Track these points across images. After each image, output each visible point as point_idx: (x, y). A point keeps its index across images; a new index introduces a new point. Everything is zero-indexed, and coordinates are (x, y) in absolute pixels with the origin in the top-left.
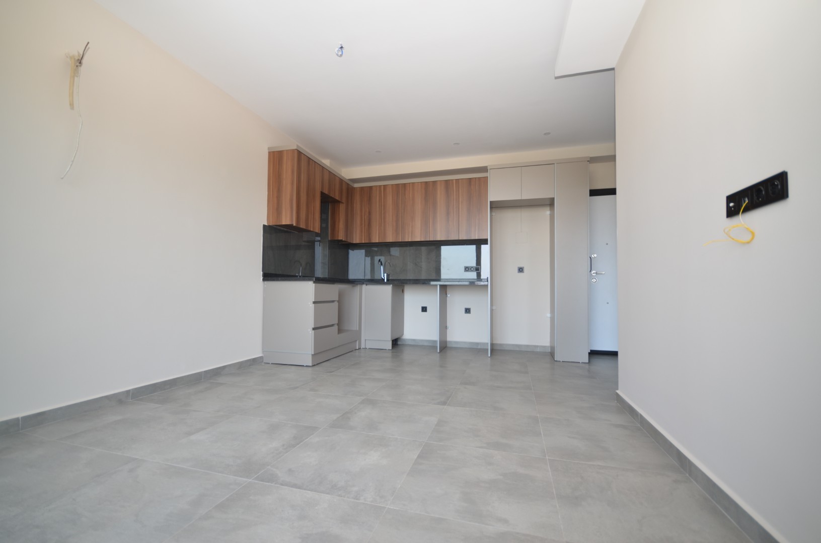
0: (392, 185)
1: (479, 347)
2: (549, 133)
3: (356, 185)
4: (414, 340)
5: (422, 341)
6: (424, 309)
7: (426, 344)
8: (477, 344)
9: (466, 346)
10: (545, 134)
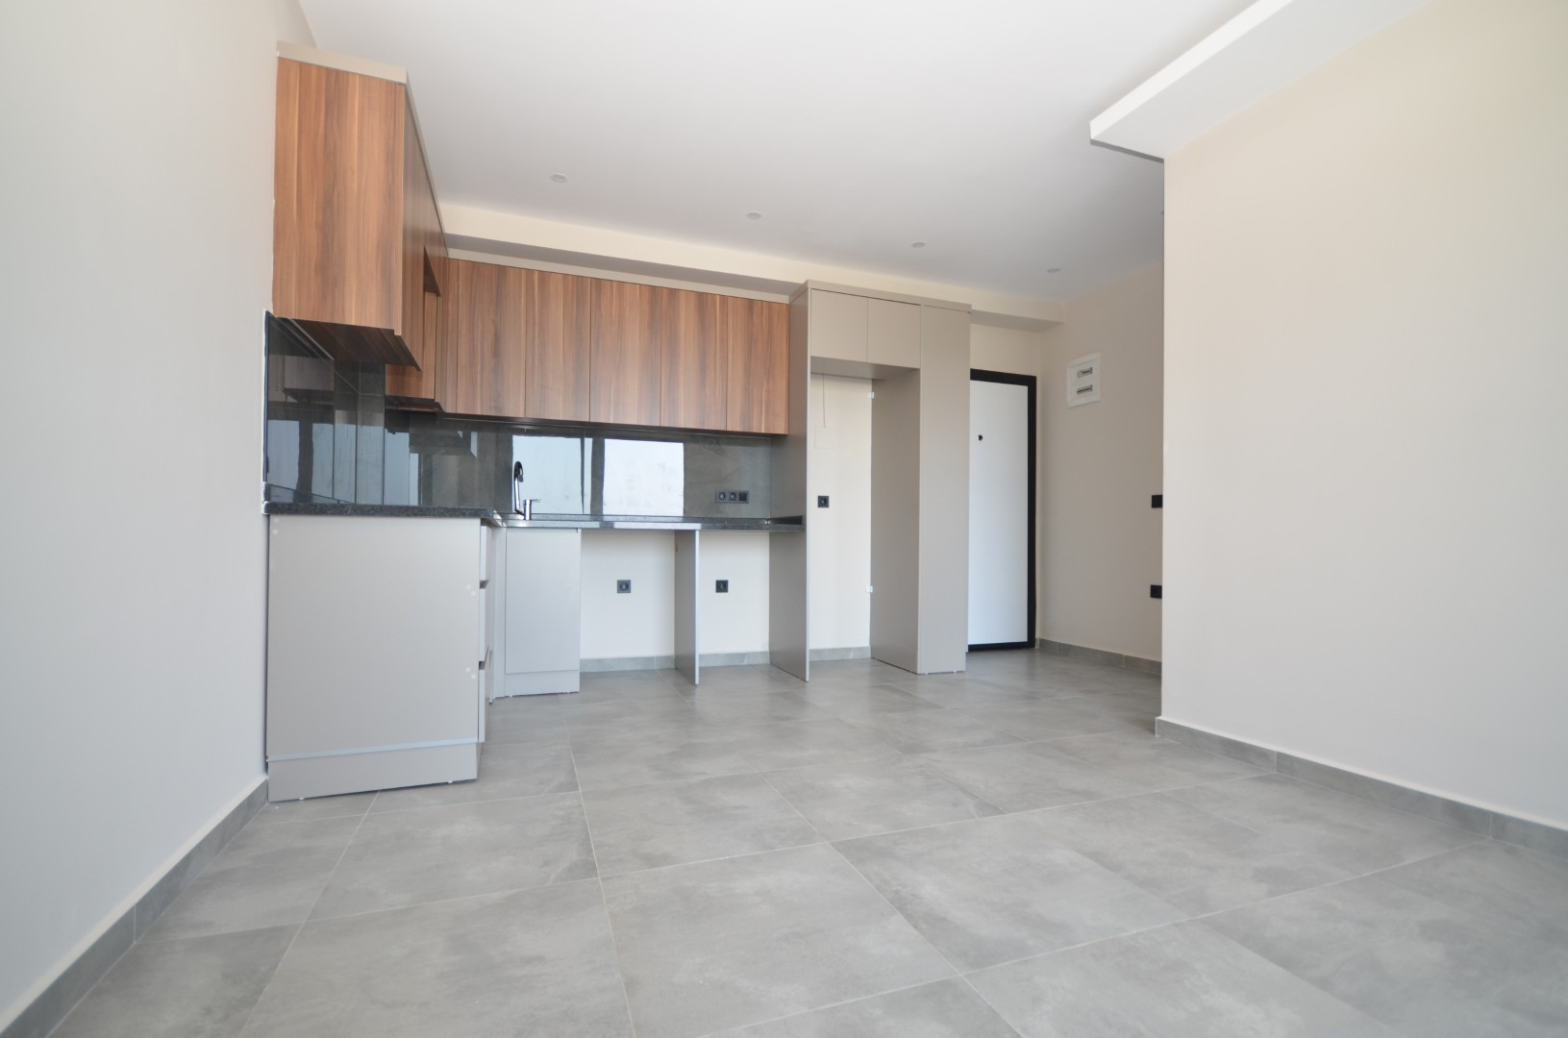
0: (565, 275)
1: (745, 662)
2: (922, 245)
3: (454, 253)
4: (599, 661)
5: (620, 660)
6: (624, 586)
7: (627, 667)
8: (742, 656)
9: (719, 663)
10: (915, 245)
